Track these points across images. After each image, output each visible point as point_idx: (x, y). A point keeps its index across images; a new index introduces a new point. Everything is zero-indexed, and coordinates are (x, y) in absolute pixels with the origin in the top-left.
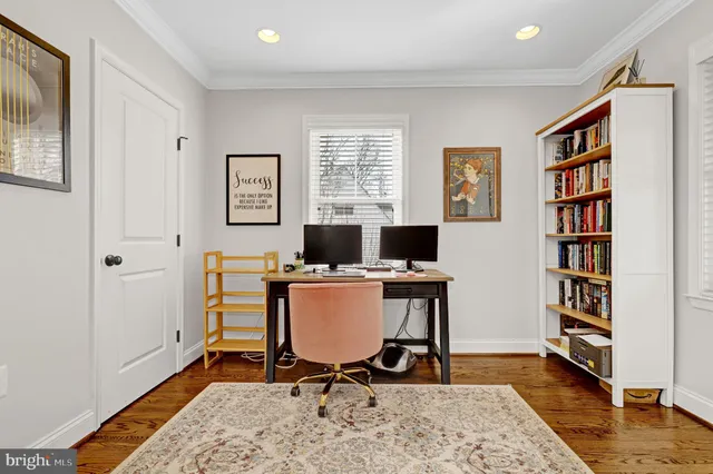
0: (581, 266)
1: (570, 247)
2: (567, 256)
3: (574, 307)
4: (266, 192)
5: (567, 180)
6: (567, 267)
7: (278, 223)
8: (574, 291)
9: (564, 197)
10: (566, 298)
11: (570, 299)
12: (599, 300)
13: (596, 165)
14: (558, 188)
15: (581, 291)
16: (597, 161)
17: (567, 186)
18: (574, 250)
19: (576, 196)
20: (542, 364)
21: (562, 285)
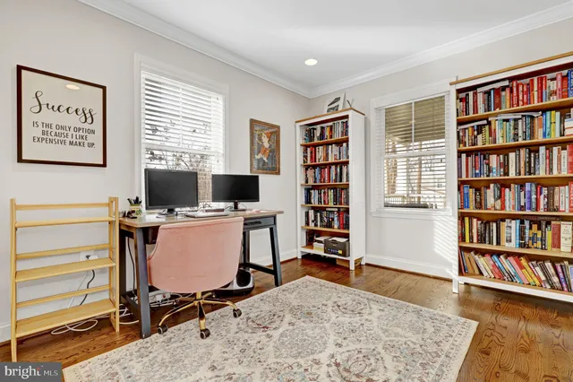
0: (320, 202)
1: (312, 191)
2: (310, 196)
3: (316, 225)
4: (86, 126)
5: (311, 153)
6: (310, 203)
7: (104, 165)
8: (316, 217)
9: (309, 163)
10: (310, 221)
11: (313, 221)
12: (333, 219)
13: (330, 147)
14: (305, 157)
15: (321, 216)
16: (331, 144)
17: (311, 157)
18: (314, 194)
19: (317, 163)
20: (300, 262)
21: (307, 214)
